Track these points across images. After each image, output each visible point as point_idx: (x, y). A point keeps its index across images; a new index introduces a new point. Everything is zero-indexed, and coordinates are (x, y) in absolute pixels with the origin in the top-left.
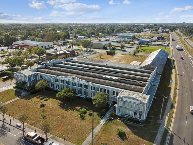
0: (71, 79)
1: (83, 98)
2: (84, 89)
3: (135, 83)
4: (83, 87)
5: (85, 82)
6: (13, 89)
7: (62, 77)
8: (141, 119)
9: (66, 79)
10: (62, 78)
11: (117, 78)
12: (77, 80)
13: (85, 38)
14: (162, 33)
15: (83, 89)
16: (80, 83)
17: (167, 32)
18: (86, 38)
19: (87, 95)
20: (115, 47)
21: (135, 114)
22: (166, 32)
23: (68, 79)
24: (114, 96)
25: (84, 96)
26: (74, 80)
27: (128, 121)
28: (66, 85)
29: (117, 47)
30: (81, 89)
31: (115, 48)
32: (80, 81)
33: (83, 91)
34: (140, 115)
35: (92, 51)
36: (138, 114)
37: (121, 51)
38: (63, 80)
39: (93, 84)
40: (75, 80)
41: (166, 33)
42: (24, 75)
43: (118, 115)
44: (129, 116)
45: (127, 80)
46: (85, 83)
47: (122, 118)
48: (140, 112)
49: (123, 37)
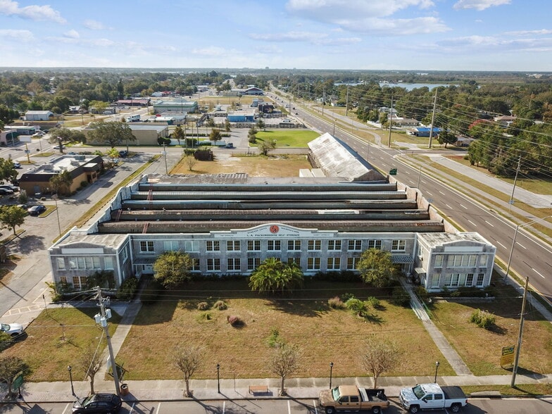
0: (267, 231)
1: (310, 276)
2: (309, 253)
3: (401, 215)
4: (305, 246)
5: (312, 232)
6: (55, 306)
7: (233, 232)
8: (482, 286)
9: (250, 234)
10: (235, 236)
11: (357, 212)
12: (286, 231)
13: (51, 116)
14: (247, 94)
15: (305, 252)
16: (294, 239)
17: (258, 92)
18: (55, 118)
19: (317, 267)
20: (196, 138)
21: (470, 277)
22: (255, 92)
23: (254, 234)
24: (393, 252)
25: (308, 270)
26: (278, 234)
27: (460, 298)
28: (248, 253)
29: (200, 138)
30: (298, 255)
31: (195, 141)
32: (296, 233)
33: (304, 260)
34: (481, 277)
35: (136, 155)
36: (476, 276)
37: (216, 147)
38: (237, 239)
39: (335, 234)
40: (281, 231)
41: (256, 94)
42: (101, 251)
43: (430, 291)
44: (455, 287)
45: (381, 212)
46: (312, 235)
47: (445, 294)
48: (481, 271)
49: (169, 108)
